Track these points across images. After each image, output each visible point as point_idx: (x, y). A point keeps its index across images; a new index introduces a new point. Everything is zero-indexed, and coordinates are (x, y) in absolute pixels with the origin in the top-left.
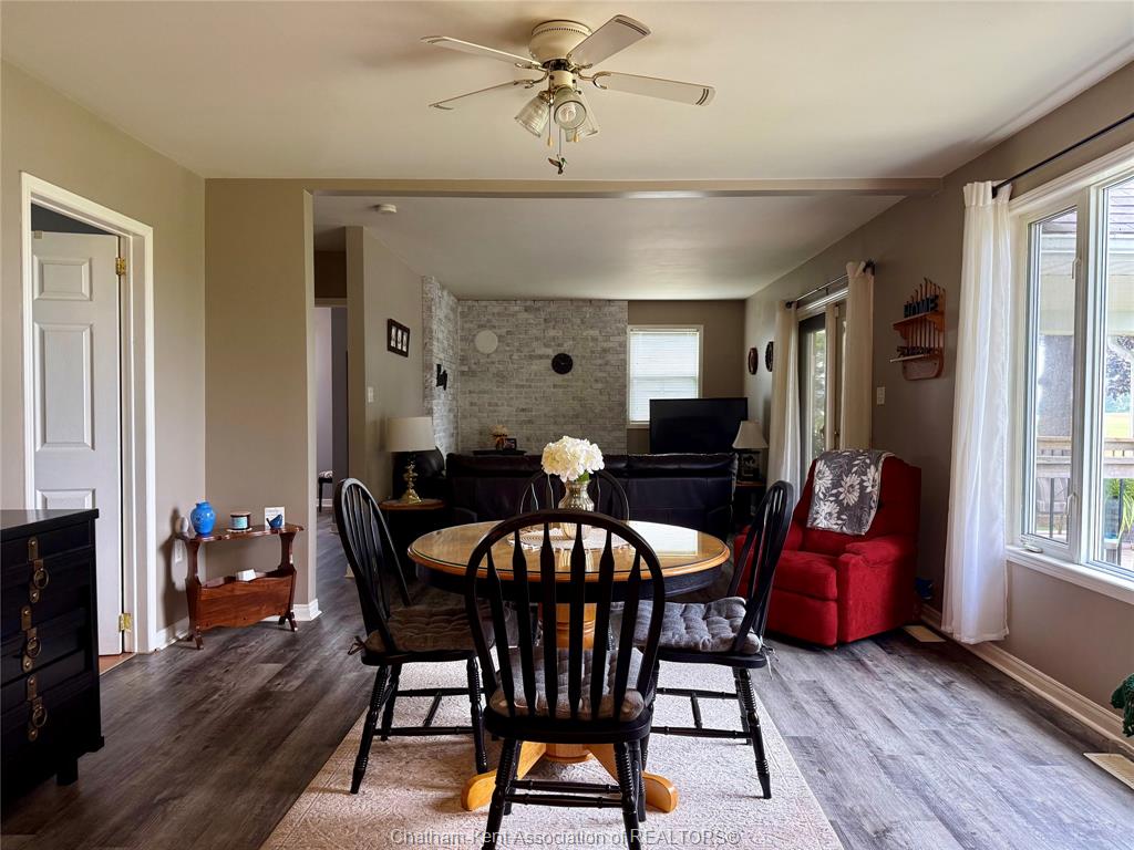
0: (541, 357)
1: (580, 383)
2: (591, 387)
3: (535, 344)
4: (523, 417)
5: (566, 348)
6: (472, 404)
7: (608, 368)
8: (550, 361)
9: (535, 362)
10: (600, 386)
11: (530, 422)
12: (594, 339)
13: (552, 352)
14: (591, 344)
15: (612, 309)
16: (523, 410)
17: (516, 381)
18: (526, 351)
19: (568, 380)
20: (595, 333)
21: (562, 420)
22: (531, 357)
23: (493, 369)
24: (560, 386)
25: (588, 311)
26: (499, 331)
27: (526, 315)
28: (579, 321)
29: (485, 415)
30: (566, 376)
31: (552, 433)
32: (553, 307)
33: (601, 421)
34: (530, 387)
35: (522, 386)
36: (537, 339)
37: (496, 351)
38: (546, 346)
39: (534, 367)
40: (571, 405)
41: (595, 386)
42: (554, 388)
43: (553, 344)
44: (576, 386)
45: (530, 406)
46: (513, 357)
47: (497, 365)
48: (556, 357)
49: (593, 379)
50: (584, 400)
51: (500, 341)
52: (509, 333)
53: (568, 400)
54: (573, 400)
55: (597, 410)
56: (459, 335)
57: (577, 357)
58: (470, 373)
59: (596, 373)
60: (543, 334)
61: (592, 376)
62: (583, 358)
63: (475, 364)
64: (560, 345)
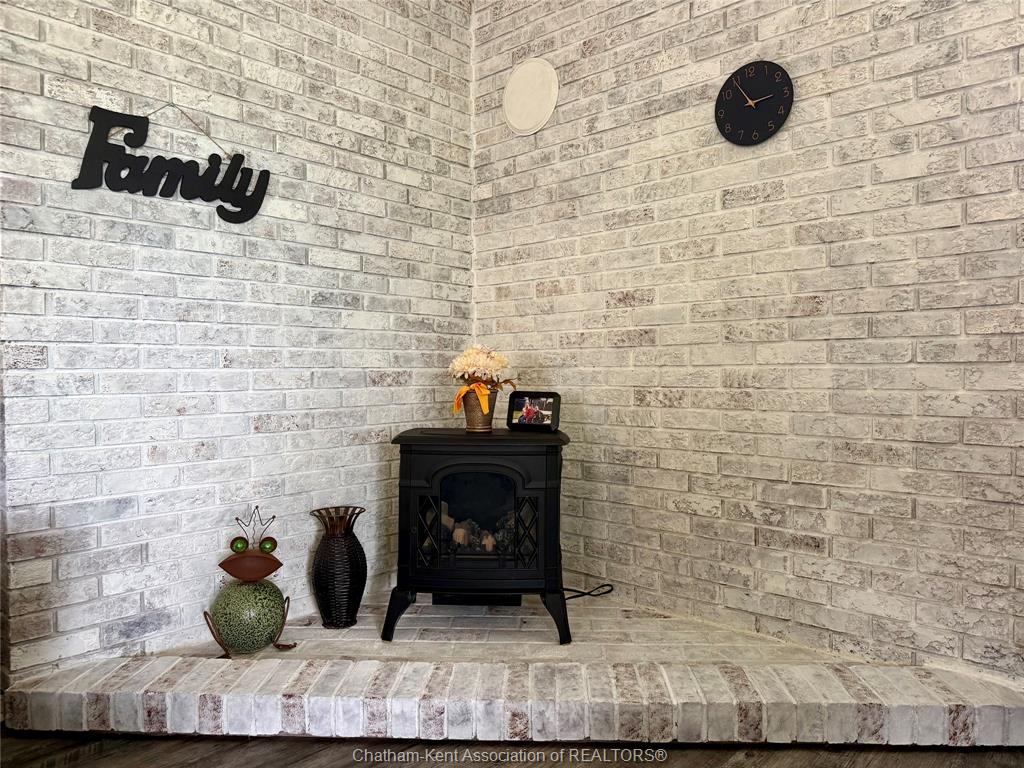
0: (680, 101)
1: (830, 165)
2: (877, 171)
3: (663, 61)
4: (628, 320)
5: (771, 42)
6: (502, 292)
8: (709, 109)
9: (661, 124)
11: (646, 336)
13: (716, 73)
16: (626, 299)
17: (608, 204)
18: (634, 90)
21: (752, 326)
22: (651, 110)
23: (547, 179)
24: (748, 196)
26: (561, 54)
29: (529, 321)
30: (769, 151)
31: (717, 373)
33: (921, 322)
34: (647, 215)
35: (625, 218)
36: (671, 40)
37: (554, 122)
38: (699, 54)
39: (660, 144)
40: (792, 264)
41: (893, 168)
42: (724, 206)
43: (721, 38)
44: (812, 182)
45: (647, 282)
46: (600, 126)
47: (558, 165)
48: (728, 84)
49: (884, 139)
50: (843, 236)
51: (563, 84)
52: (588, 48)
53: (780, 245)
54: (799, 241)
55: (905, 274)
56: (472, 98)
57: (814, 60)
58: (495, 201)
59: (898, 110)
60: (686, 16)
61: (879, 128)
62: (842, 58)
63: (507, 173)
64: (744, 38)
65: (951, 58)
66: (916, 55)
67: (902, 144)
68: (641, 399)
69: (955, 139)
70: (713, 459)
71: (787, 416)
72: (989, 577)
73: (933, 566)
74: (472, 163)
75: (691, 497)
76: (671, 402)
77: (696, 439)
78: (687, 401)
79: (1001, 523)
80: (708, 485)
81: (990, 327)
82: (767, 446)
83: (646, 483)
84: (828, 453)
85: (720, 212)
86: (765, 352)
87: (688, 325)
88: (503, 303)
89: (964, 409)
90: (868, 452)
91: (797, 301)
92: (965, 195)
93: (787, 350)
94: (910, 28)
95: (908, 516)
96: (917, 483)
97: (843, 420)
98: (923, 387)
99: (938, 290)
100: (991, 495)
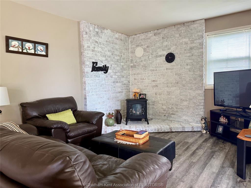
0: (161, 56)
1: (179, 66)
2: (185, 68)
3: (158, 50)
4: (154, 84)
5: (172, 50)
6: (135, 79)
7: (193, 57)
8: (165, 57)
9: (158, 58)
10: (189, 67)
11: (157, 86)
12: (186, 43)
13: (166, 53)
14: (184, 46)
15: (195, 26)
16: (154, 81)
17: (151, 68)
18: (154, 53)
19: (173, 66)
20: (186, 40)
21: (170, 85)
22: (157, 57)
23: (142, 64)
24: (169, 69)
25: (183, 29)
26: (144, 47)
27: (154, 37)
28: (178, 35)
29: (139, 83)
30: (172, 64)
31: (166, 91)
32: (166, 31)
33: (189, 85)
34: (156, 70)
35: (153, 70)
36: (159, 48)
37: (143, 56)
38: (163, 50)
39: (158, 61)
40: (175, 78)
41: (186, 67)
42: (166, 70)
43: (166, 49)
44: (177, 68)
45: (156, 79)
46: (150, 58)
47: (143, 62)
48: (167, 55)
49: (185, 64)
50: (181, 75)
51: (144, 51)
52: (148, 47)
53: (173, 75)
54: (176, 75)
55: (188, 80)
56: (130, 51)
57: (177, 53)
58: (134, 66)
59: (187, 61)
60: (161, 45)
61: (185, 62)
62: (181, 53)
63: (135, 62)
64: (169, 49)
65: (192, 55)
66: (189, 54)
67: (187, 65)
68: (156, 94)
69: (193, 65)
70: (166, 102)
71: (174, 96)
72: (196, 114)
73: (191, 113)
74: (130, 60)
75: (163, 107)
76: (160, 95)
77: (163, 99)
78: (162, 94)
79: (198, 107)
80: (165, 105)
81: (196, 86)
82: (172, 100)
83: (157, 105)
84: (179, 100)
85: (166, 71)
86: (172, 88)
87: (162, 85)
88: (135, 81)
89: (194, 95)
90: (184, 100)
91: (176, 82)
92: (194, 71)
93: (174, 88)
94: (188, 51)
95: (188, 107)
96: (189, 103)
97: (181, 97)
98: (190, 93)
99: (191, 82)
100: (197, 105)
